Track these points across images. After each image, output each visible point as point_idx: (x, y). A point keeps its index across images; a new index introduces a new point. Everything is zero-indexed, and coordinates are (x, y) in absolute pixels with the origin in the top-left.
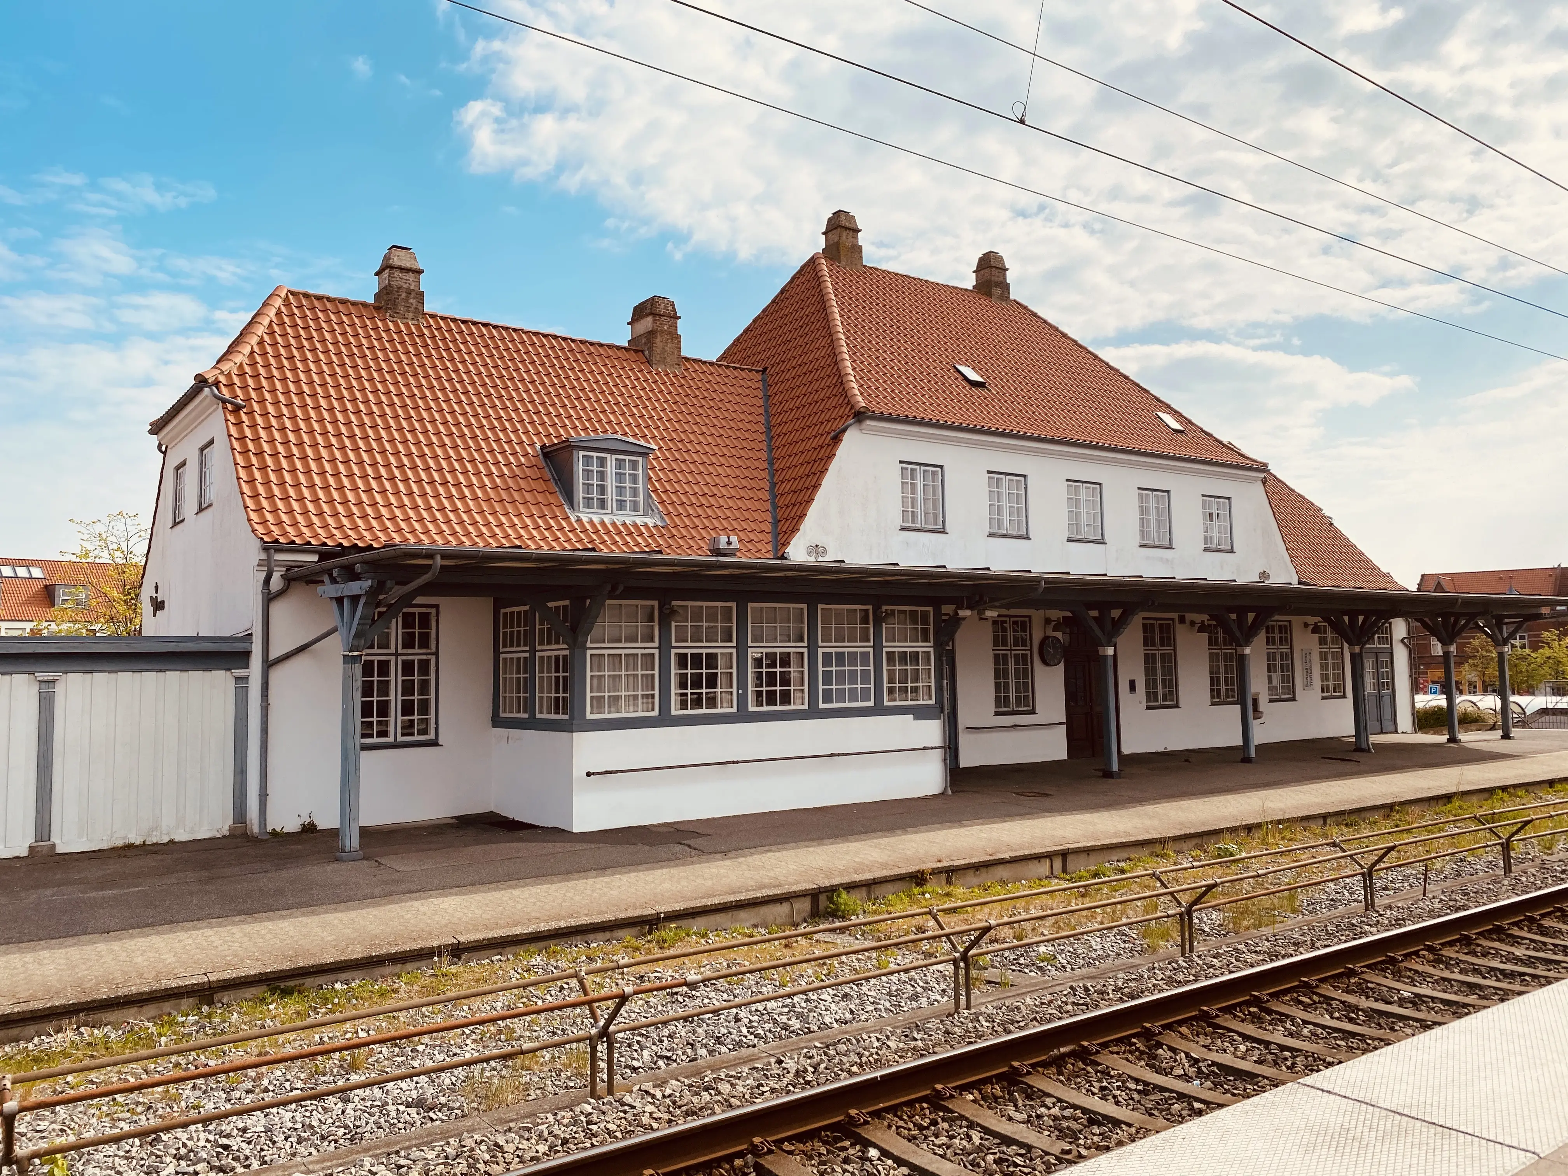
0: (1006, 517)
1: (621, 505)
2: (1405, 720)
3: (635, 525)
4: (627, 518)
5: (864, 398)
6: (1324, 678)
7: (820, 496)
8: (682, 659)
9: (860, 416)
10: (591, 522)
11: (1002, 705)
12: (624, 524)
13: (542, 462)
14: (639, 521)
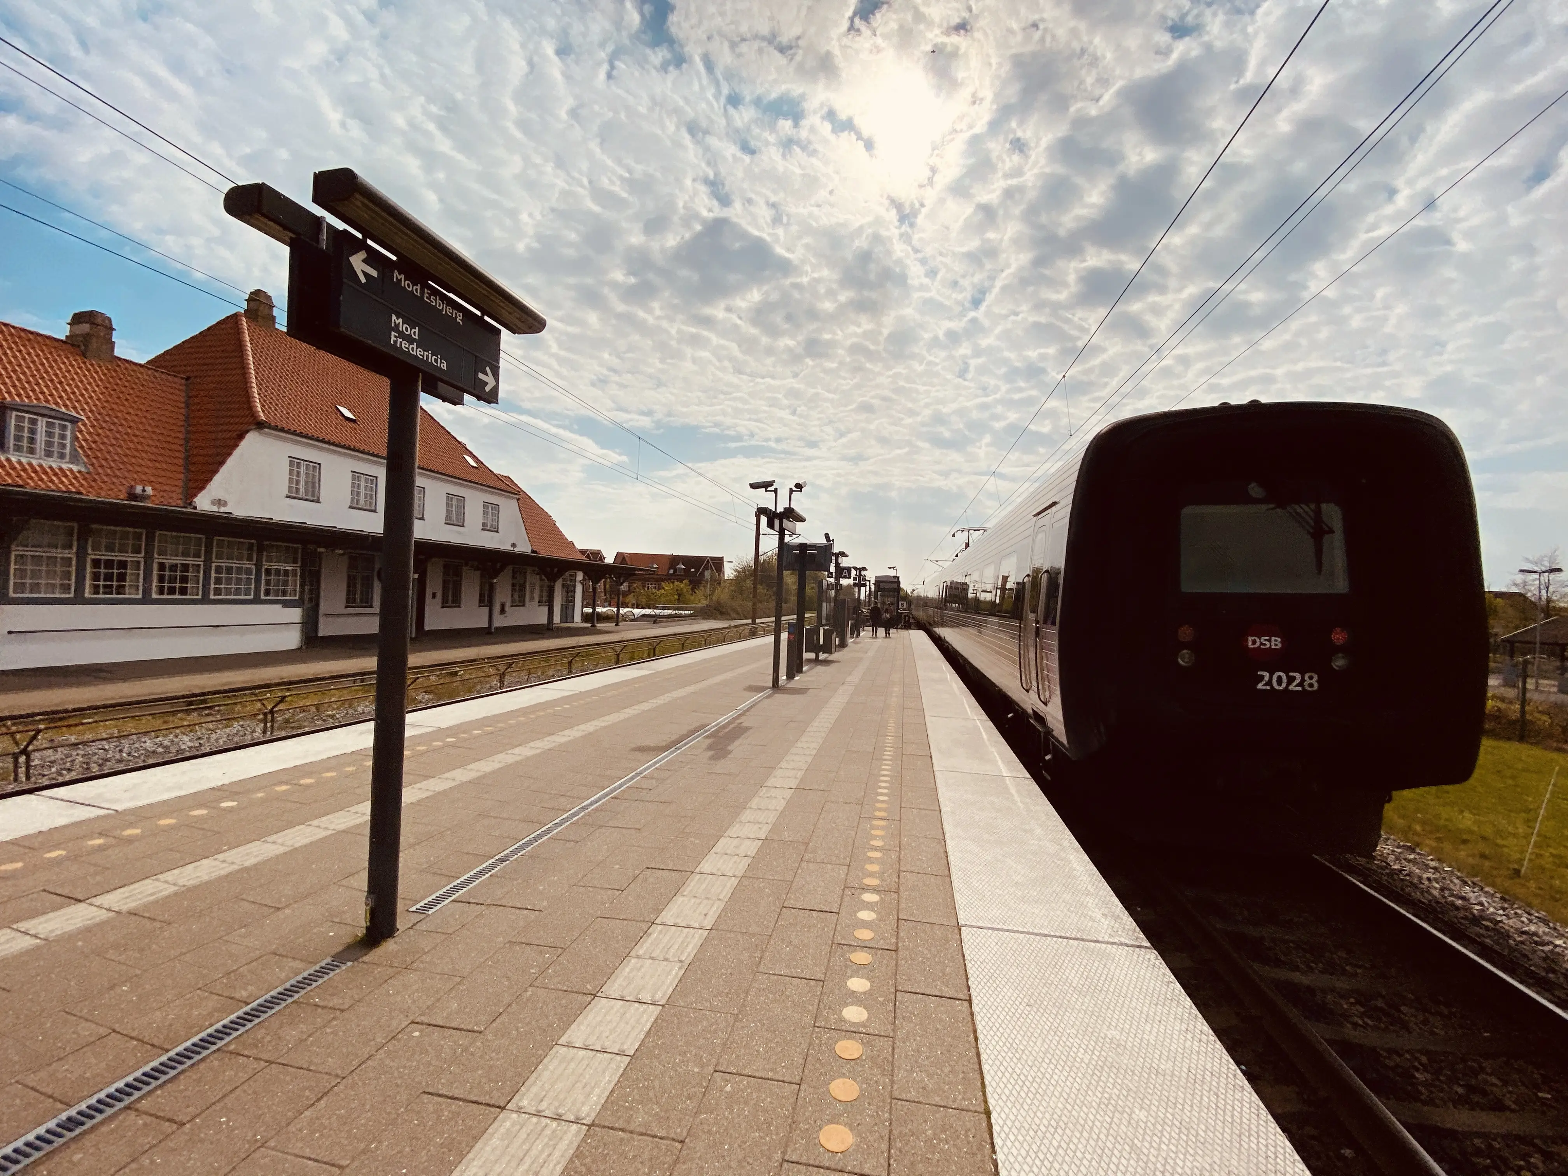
0: (362, 498)
1: (49, 454)
2: (578, 618)
3: (61, 469)
4: (54, 463)
5: (265, 414)
6: (541, 596)
7: (224, 470)
8: (96, 563)
9: (260, 425)
10: (20, 463)
11: (350, 601)
12: (51, 468)
14: (64, 466)
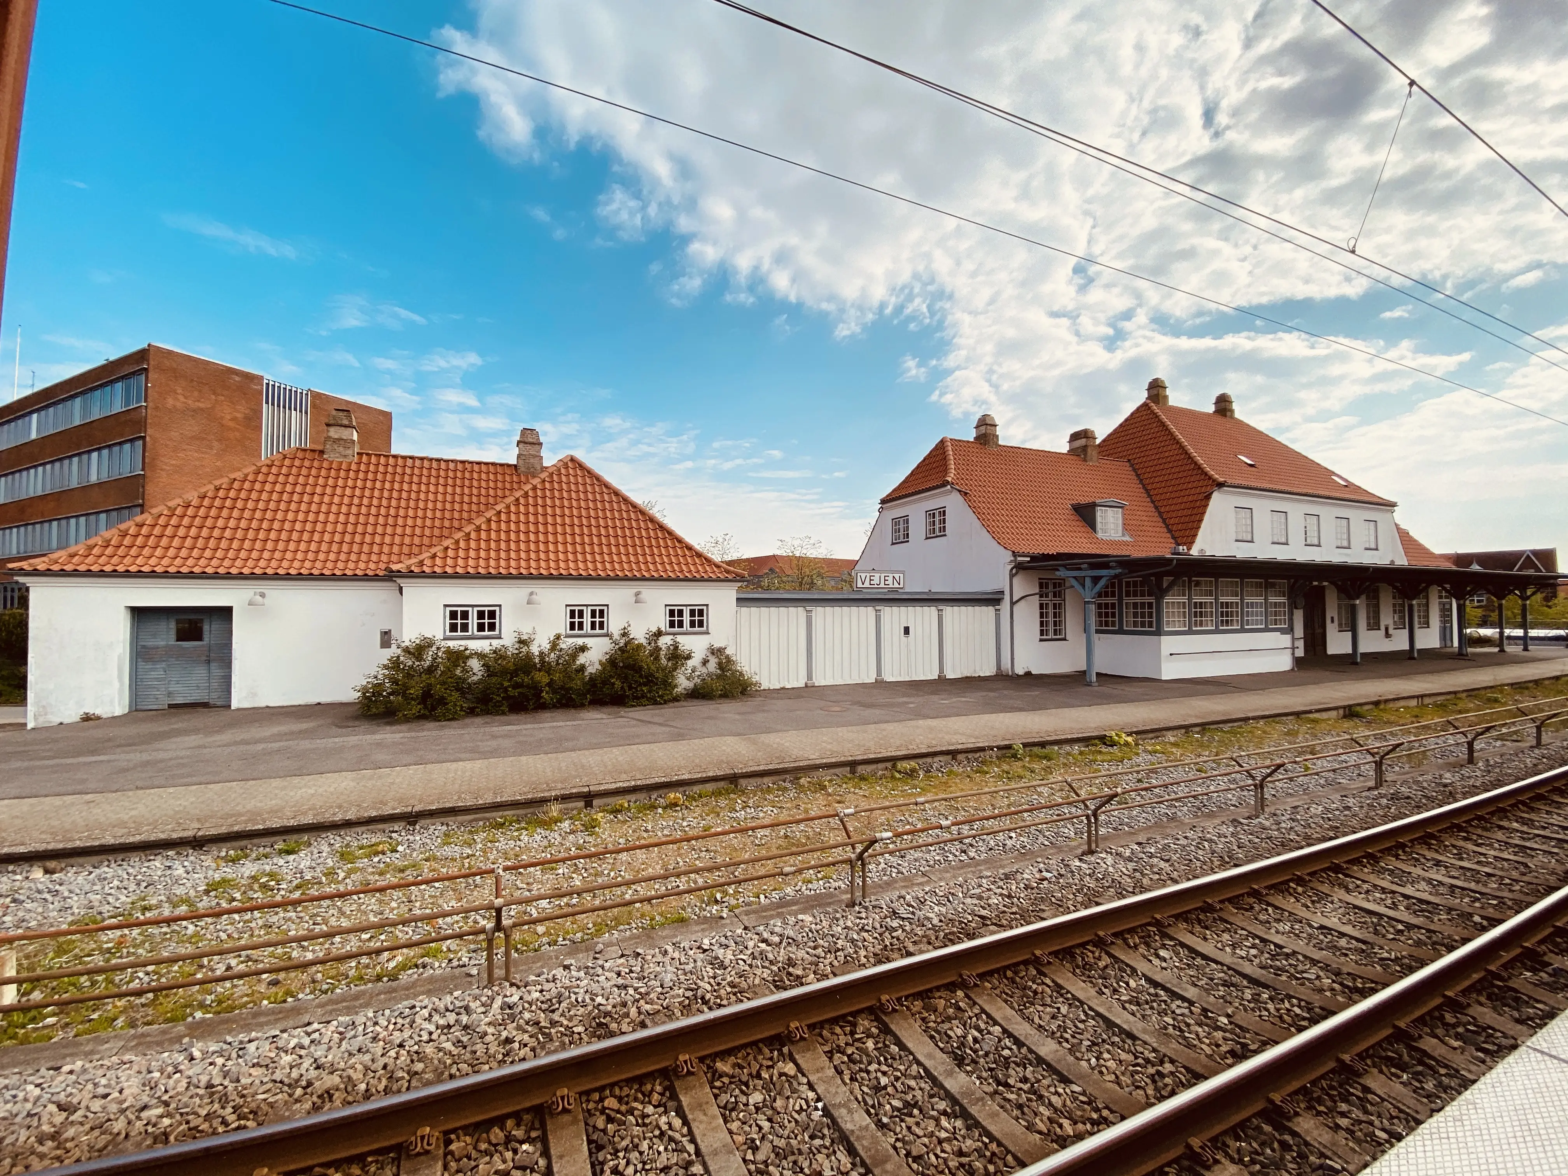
1: (1115, 532)
2: (1456, 641)
7: (1204, 525)
9: (1221, 485)
10: (1107, 539)
13: (1073, 512)
